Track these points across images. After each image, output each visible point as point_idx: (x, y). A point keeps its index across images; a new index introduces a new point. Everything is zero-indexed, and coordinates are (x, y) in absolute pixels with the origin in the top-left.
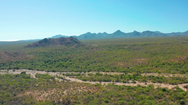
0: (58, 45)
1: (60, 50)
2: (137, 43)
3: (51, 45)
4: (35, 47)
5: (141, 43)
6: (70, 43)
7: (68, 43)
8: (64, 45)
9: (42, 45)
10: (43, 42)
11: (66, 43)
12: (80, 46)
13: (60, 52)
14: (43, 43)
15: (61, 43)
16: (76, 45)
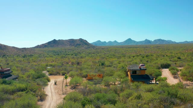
0: (68, 45)
1: (69, 50)
2: (149, 46)
3: (60, 46)
4: (44, 48)
5: (152, 46)
6: (80, 45)
7: (78, 44)
8: (73, 47)
9: (51, 46)
10: (52, 42)
11: (75, 45)
12: (89, 47)
13: (69, 51)
14: (52, 44)
15: (71, 45)
16: (86, 46)
